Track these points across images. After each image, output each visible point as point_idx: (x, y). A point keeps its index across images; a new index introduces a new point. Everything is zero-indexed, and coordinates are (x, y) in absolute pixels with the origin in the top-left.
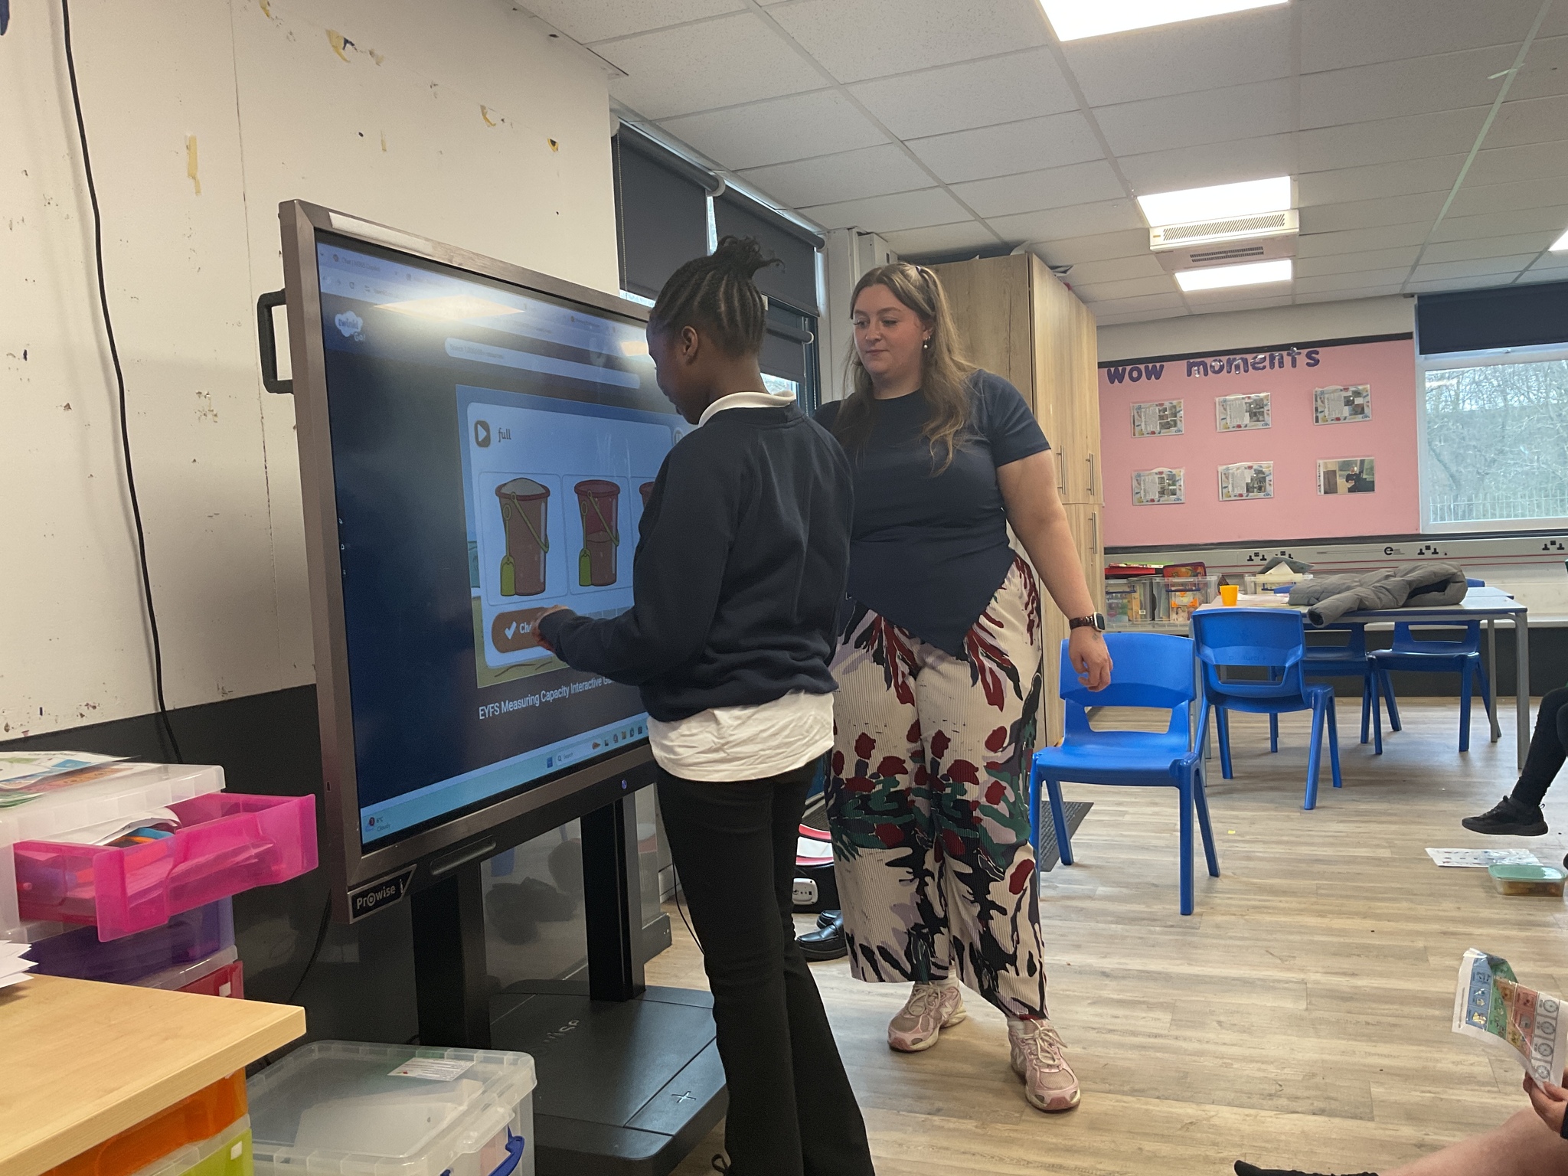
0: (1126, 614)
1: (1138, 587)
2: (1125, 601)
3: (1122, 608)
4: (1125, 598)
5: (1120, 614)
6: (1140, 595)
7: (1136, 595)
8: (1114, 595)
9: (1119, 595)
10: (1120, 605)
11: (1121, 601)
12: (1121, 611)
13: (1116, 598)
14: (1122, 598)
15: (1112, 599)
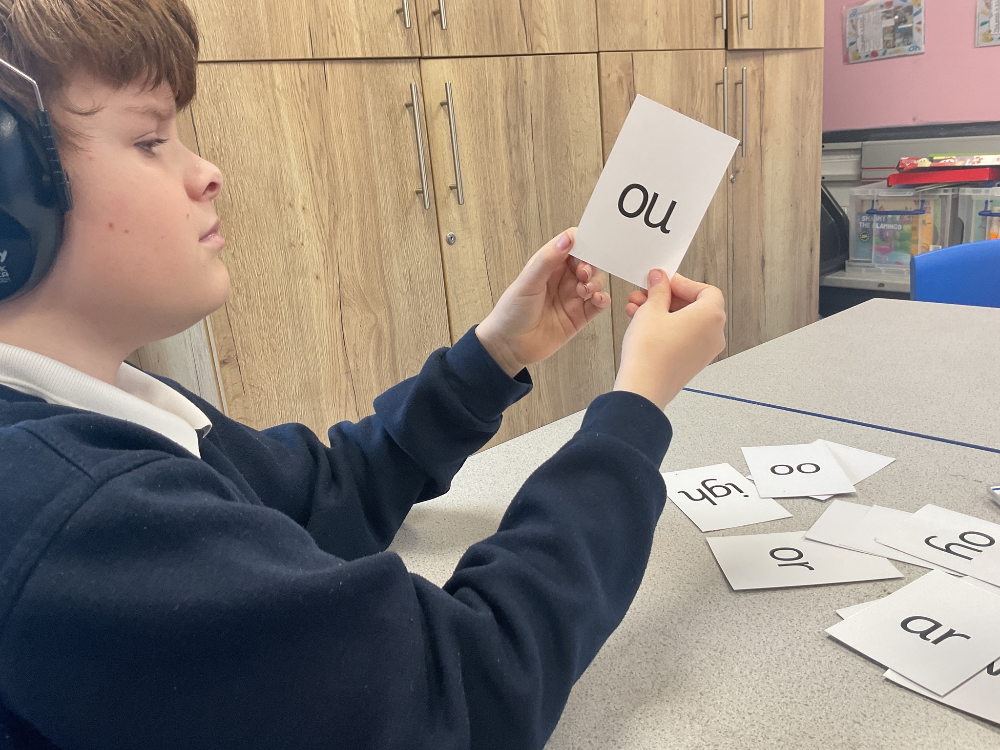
0: (905, 249)
1: (932, 205)
2: (907, 227)
3: (901, 240)
4: (907, 222)
5: (896, 249)
6: (935, 219)
7: (928, 217)
8: (890, 216)
9: (898, 217)
10: (898, 234)
11: (900, 227)
12: (898, 244)
13: (893, 223)
14: (902, 223)
15: (886, 222)
